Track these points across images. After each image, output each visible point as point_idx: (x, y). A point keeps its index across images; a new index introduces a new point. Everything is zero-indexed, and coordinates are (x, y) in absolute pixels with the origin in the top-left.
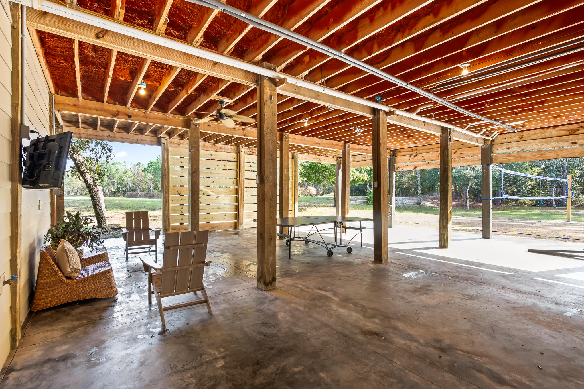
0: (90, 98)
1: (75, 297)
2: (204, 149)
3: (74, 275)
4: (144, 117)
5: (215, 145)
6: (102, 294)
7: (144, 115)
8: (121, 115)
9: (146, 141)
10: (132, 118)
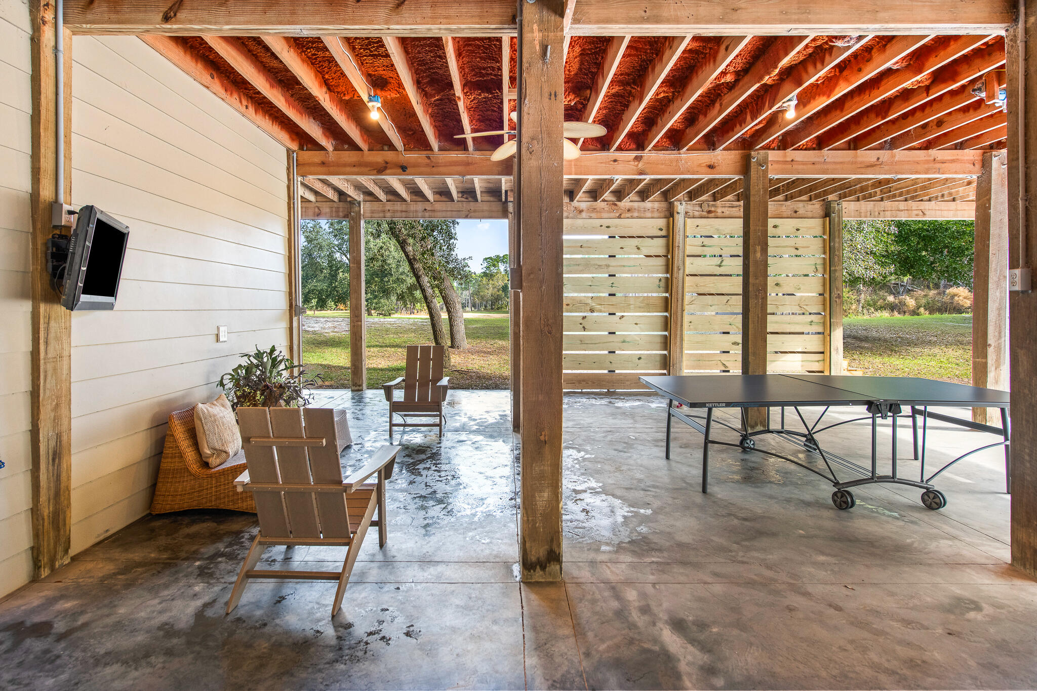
0: (346, 147)
1: (204, 501)
2: (593, 215)
3: (213, 461)
4: (427, 165)
5: (616, 205)
6: (245, 504)
7: (429, 161)
8: (391, 168)
9: (483, 211)
10: (408, 171)
